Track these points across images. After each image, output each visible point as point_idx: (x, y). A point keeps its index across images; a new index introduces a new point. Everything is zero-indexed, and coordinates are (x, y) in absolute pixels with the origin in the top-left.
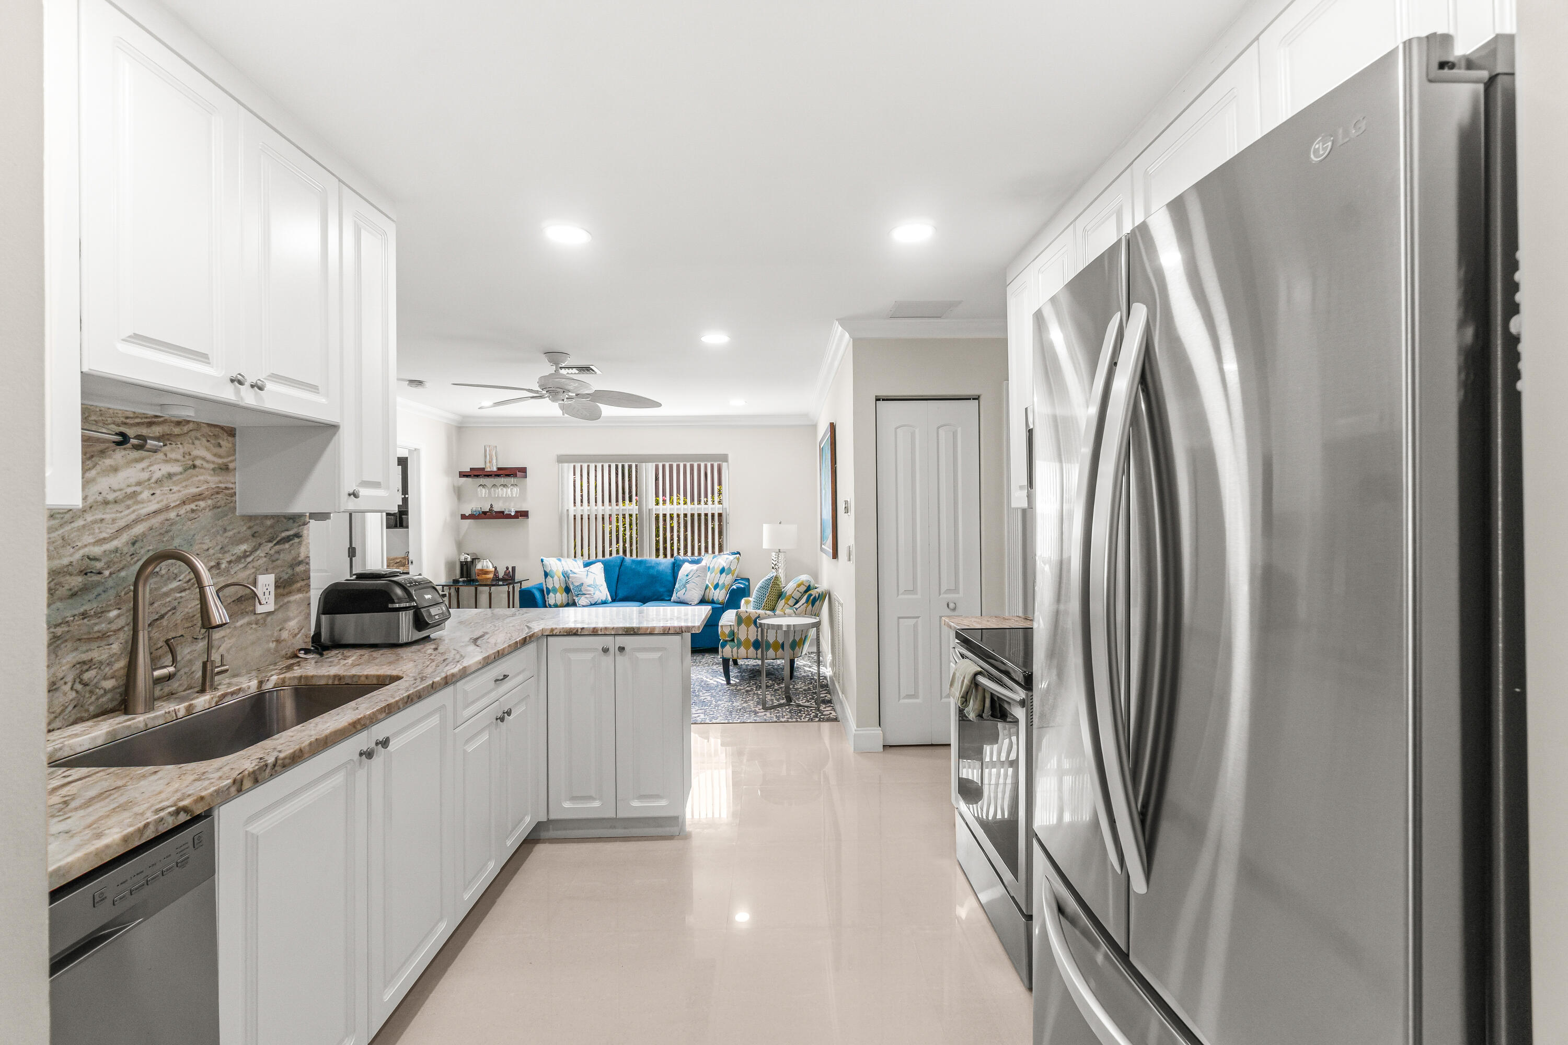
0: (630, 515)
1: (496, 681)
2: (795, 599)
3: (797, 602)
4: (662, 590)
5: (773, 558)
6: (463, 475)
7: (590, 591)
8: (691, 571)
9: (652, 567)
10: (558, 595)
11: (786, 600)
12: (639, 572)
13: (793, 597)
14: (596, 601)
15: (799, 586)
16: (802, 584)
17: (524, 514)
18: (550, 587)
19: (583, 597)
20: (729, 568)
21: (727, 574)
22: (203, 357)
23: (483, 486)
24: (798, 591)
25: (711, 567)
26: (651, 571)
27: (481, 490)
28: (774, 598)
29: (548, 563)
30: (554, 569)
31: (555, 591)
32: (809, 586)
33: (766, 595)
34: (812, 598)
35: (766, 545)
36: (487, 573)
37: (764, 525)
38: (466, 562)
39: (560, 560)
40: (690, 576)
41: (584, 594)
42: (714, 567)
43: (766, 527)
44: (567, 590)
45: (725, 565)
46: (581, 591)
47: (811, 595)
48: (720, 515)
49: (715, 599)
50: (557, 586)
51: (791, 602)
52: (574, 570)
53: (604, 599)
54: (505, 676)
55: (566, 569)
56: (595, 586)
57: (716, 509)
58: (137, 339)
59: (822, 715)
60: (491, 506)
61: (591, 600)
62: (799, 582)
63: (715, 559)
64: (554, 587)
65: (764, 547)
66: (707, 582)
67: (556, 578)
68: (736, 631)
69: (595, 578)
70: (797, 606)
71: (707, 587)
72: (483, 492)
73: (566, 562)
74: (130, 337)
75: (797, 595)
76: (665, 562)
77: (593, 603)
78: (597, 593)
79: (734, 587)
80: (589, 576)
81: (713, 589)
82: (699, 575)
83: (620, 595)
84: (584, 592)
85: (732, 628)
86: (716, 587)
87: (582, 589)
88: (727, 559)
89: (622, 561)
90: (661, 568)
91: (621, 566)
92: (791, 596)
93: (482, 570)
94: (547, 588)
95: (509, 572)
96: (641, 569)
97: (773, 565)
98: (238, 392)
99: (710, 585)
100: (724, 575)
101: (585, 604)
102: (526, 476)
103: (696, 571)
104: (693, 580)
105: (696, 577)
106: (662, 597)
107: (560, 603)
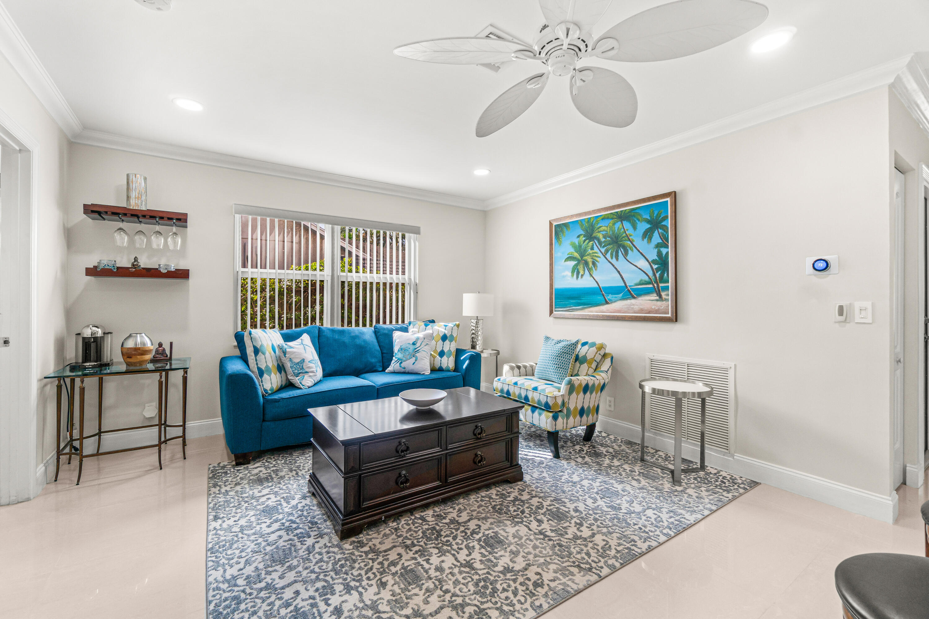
4: (373, 360)
6: (89, 211)
7: (312, 368)
8: (417, 339)
9: (356, 337)
12: (344, 343)
17: (182, 274)
18: (263, 367)
19: (306, 376)
20: (451, 336)
21: (450, 341)
31: (269, 371)
37: (464, 294)
39: (265, 332)
40: (418, 345)
41: (307, 372)
44: (281, 368)
45: (445, 332)
46: (302, 368)
48: (403, 284)
50: (270, 365)
55: (278, 342)
60: (136, 259)
62: (599, 346)
64: (267, 366)
67: (267, 354)
69: (305, 353)
72: (122, 240)
81: (439, 357)
82: (428, 343)
84: (307, 370)
86: (440, 354)
87: (304, 367)
88: (445, 326)
89: (320, 331)
91: (319, 336)
94: (259, 368)
99: (435, 353)
100: (447, 342)
101: (310, 384)
102: (186, 227)
103: (426, 340)
104: (423, 349)
105: (425, 346)
106: (375, 369)
107: (275, 386)
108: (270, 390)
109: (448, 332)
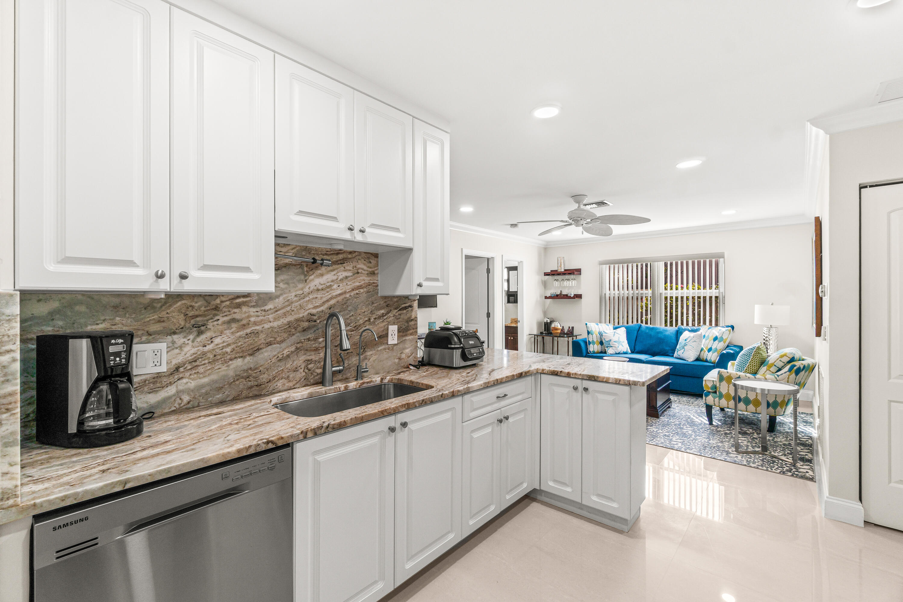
0: (646, 297)
1: (498, 397)
2: (778, 367)
3: (780, 370)
4: (667, 348)
5: (764, 332)
6: (546, 274)
7: (615, 345)
8: (689, 337)
9: (660, 332)
10: (595, 345)
11: (768, 367)
12: (651, 335)
13: (775, 366)
14: (619, 351)
15: (782, 356)
16: (785, 355)
17: (579, 296)
18: (591, 340)
19: (611, 349)
20: (722, 338)
21: (720, 342)
22: (334, 219)
23: (557, 280)
24: (780, 361)
25: (706, 336)
26: (660, 335)
27: (556, 283)
28: (758, 364)
29: (590, 326)
30: (594, 330)
31: (594, 343)
32: (793, 358)
33: (748, 361)
34: (795, 368)
35: (757, 321)
36: (557, 329)
37: (756, 306)
38: (547, 323)
39: (597, 324)
40: (688, 341)
41: (612, 347)
42: (708, 336)
43: (757, 308)
44: (601, 343)
45: (718, 335)
46: (609, 344)
47: (795, 366)
48: (717, 297)
49: (708, 359)
50: (595, 340)
51: (773, 369)
52: (606, 331)
53: (625, 351)
54: (505, 395)
55: (601, 330)
56: (618, 342)
57: (714, 292)
58: (301, 213)
59: (796, 471)
60: (561, 291)
61: (616, 350)
62: (782, 354)
63: (710, 329)
64: (593, 340)
65: (756, 323)
66: (702, 346)
67: (594, 335)
68: (718, 385)
69: (619, 337)
70: (779, 373)
71: (702, 350)
72: (556, 284)
73: (602, 326)
74: (298, 212)
75: (780, 364)
76: (671, 330)
77: (618, 353)
78: (620, 346)
79: (724, 352)
80: (615, 336)
81: (707, 352)
82: (696, 340)
83: (637, 349)
84: (612, 345)
85: (715, 383)
86: (710, 350)
88: (720, 330)
89: (640, 327)
90: (667, 333)
91: (639, 330)
92: (773, 365)
93: (554, 328)
94: (588, 341)
95: (570, 330)
96: (652, 333)
97: (765, 338)
98: (353, 235)
99: (704, 349)
100: (717, 342)
101: (612, 353)
102: (581, 274)
103: (694, 338)
104: (690, 344)
105: (693, 342)
106: (667, 354)
107: (596, 351)
108: (592, 352)
109: (719, 335)
